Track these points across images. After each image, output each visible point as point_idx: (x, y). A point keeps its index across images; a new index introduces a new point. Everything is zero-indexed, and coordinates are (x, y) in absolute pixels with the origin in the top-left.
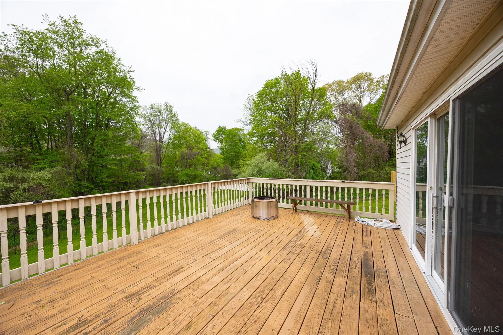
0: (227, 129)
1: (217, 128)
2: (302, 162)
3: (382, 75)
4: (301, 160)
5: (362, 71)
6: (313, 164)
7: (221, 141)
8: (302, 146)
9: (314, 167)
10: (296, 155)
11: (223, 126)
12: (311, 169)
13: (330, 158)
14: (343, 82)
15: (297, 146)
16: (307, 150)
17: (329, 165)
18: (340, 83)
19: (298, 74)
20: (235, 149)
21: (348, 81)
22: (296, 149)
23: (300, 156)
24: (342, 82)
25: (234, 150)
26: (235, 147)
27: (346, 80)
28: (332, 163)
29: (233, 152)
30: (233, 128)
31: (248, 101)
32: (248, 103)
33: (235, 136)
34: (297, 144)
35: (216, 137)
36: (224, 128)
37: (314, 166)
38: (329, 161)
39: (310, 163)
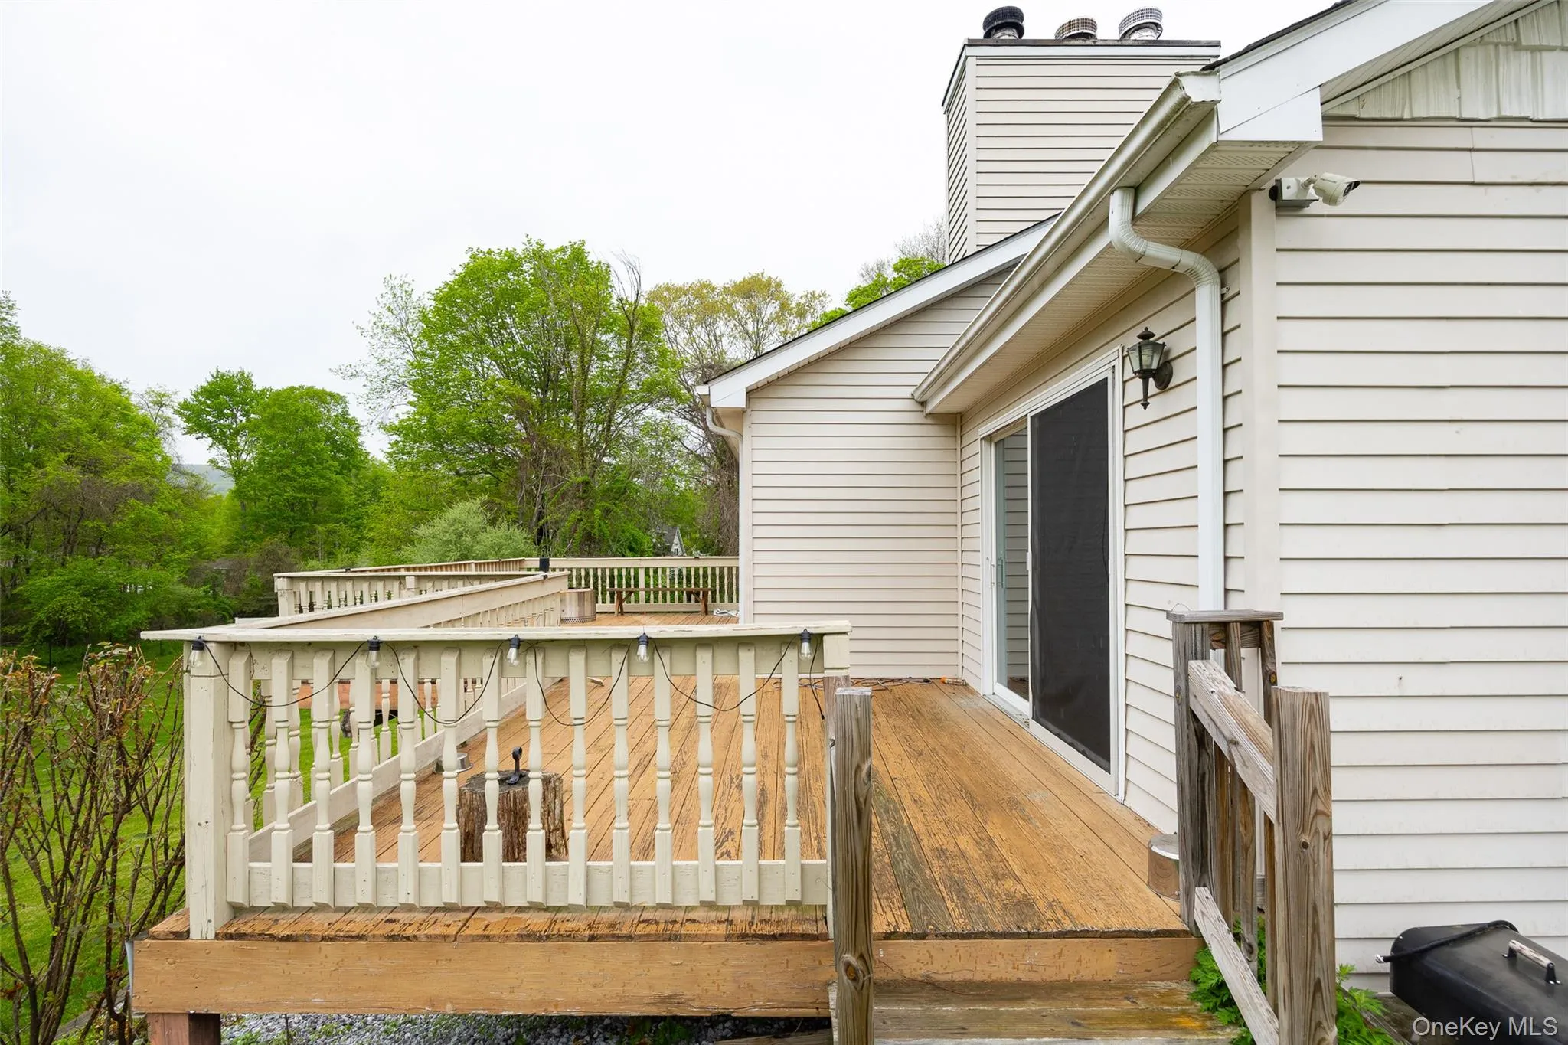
0: (258, 388)
1: (203, 379)
2: (605, 529)
3: (811, 291)
4: (600, 525)
5: (759, 272)
6: (633, 535)
7: (225, 439)
8: (600, 484)
9: (634, 545)
10: (585, 507)
11: (235, 370)
12: (628, 551)
13: (677, 519)
14: (713, 289)
15: (587, 483)
16: (617, 496)
17: (676, 540)
18: (703, 290)
19: (578, 255)
20: (308, 475)
21: (725, 288)
22: (584, 492)
23: (597, 512)
24: (707, 286)
25: (305, 482)
26: (308, 469)
27: (722, 285)
28: (684, 534)
29: (304, 489)
30: (292, 389)
31: (388, 300)
32: (389, 309)
33: (309, 422)
34: (587, 478)
35: (197, 422)
36: (245, 381)
37: (635, 540)
38: (674, 527)
39: (623, 532)
